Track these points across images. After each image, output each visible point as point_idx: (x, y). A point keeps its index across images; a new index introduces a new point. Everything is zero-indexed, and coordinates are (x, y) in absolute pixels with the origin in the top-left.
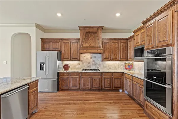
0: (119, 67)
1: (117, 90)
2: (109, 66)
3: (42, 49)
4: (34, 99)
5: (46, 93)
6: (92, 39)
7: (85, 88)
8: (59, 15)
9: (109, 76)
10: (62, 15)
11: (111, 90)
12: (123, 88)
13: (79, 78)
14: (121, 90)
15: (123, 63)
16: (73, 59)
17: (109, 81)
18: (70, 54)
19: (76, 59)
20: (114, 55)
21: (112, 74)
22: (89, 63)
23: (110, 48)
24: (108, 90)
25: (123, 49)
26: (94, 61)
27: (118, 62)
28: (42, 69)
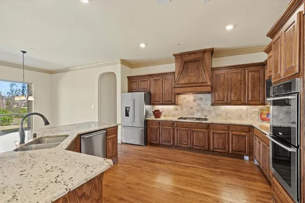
0: (247, 116)
1: (239, 156)
2: (226, 114)
3: (128, 90)
4: (113, 147)
5: (132, 146)
6: (193, 71)
7: (181, 145)
8: (143, 46)
9: (223, 130)
10: (146, 44)
11: (227, 154)
12: (251, 154)
13: (174, 129)
14: (247, 158)
15: (257, 108)
16: (166, 102)
17: (223, 139)
18: (161, 96)
19: (170, 103)
20: (235, 94)
21: (229, 127)
22: (191, 108)
23: (226, 83)
24: (220, 154)
25: (253, 84)
26: (199, 105)
27: (244, 107)
28: (127, 115)
